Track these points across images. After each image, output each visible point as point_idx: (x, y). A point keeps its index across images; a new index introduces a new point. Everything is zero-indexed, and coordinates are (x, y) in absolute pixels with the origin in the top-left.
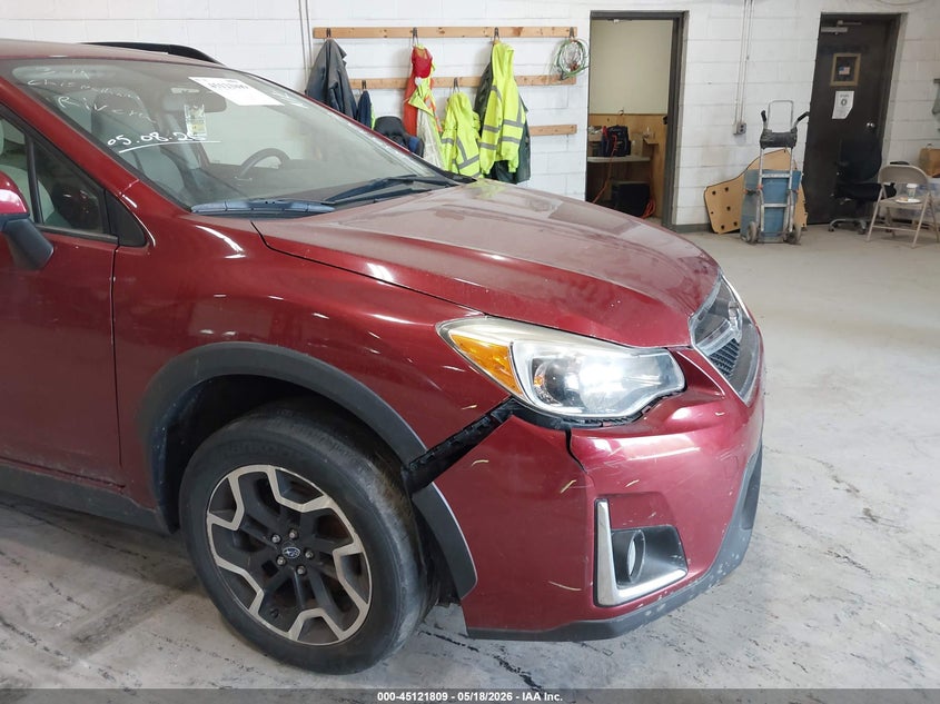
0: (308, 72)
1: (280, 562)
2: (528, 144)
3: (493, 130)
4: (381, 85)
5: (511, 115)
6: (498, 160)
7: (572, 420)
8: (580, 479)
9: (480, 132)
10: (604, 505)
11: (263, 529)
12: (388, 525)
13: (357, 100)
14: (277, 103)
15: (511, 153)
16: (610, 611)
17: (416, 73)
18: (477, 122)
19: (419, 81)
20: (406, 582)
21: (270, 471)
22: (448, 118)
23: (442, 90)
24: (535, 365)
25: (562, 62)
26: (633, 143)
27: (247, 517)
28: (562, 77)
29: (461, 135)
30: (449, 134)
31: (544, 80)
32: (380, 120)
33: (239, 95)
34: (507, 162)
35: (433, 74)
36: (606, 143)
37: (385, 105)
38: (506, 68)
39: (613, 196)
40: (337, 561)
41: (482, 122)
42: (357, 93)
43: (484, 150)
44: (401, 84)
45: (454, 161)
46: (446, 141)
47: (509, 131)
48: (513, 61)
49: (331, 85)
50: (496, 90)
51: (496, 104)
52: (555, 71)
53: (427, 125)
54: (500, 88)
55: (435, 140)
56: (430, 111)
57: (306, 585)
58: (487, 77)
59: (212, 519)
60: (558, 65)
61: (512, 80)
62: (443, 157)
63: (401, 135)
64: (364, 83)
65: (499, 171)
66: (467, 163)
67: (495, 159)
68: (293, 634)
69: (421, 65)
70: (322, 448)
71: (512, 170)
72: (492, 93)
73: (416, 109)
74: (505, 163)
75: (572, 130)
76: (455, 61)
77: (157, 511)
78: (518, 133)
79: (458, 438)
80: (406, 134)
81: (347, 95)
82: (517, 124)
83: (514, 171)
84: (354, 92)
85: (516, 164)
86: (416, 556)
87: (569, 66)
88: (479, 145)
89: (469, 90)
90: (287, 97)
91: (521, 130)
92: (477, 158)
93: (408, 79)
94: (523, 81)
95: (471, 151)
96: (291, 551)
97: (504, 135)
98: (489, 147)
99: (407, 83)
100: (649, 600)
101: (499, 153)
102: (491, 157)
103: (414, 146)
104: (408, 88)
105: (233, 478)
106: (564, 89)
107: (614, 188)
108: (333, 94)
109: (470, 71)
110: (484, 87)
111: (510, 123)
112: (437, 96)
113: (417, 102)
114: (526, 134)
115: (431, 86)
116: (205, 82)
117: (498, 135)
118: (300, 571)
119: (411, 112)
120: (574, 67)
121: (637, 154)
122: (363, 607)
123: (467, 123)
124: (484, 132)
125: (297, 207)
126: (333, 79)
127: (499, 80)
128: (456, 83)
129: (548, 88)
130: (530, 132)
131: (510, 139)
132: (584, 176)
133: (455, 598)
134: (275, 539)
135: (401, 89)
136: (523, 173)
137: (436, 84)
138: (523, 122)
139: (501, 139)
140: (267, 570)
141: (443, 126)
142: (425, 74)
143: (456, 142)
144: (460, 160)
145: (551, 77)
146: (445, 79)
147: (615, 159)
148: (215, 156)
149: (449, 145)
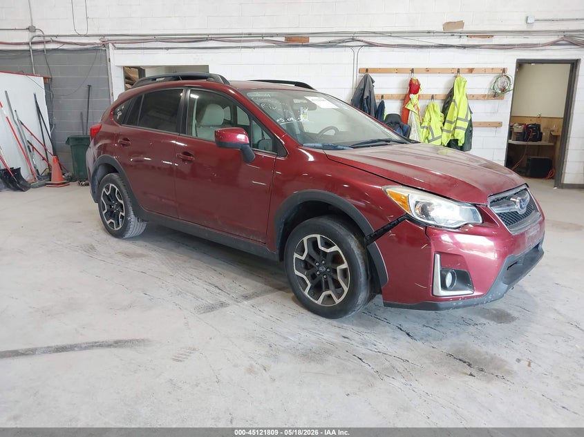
0: (354, 90)
1: (318, 273)
2: (471, 131)
3: (451, 122)
4: (391, 97)
5: (462, 115)
6: (452, 139)
7: (430, 225)
8: (429, 244)
9: (444, 124)
10: (438, 256)
11: (313, 260)
12: (357, 257)
13: (378, 105)
14: (337, 107)
15: (460, 136)
16: (438, 298)
17: (410, 92)
18: (443, 118)
19: (412, 96)
20: (362, 278)
21: (318, 237)
22: (426, 115)
23: (425, 101)
24: (417, 202)
25: (496, 87)
26: (544, 134)
27: (308, 255)
28: (495, 96)
29: (432, 125)
30: (425, 124)
31: (484, 97)
32: (389, 116)
33: (322, 104)
34: (457, 140)
35: (420, 92)
36: (524, 133)
37: (392, 108)
38: (461, 90)
39: (528, 164)
40: (338, 271)
41: (445, 118)
42: (378, 101)
43: (445, 134)
44: (402, 97)
45: (427, 138)
46: (424, 127)
47: (459, 124)
48: (466, 86)
49: (365, 97)
50: (455, 102)
51: (454, 108)
52: (491, 93)
53: (414, 119)
54: (457, 101)
55: (417, 126)
56: (417, 112)
57: (326, 282)
58: (451, 95)
59: (296, 255)
60: (494, 89)
61: (465, 97)
62: (421, 136)
63: (399, 123)
64: (382, 97)
65: (453, 144)
66: (434, 139)
67: (451, 138)
68: (319, 302)
69: (414, 88)
70: (337, 228)
71: (460, 144)
72: (452, 103)
73: (409, 110)
74: (456, 141)
75: (499, 125)
76: (433, 86)
77: (277, 252)
78: (465, 125)
79: (385, 228)
80: (401, 123)
81: (372, 102)
82: (465, 120)
83: (461, 145)
84: (377, 101)
85: (463, 142)
86: (366, 270)
87: (501, 89)
88: (442, 130)
89: (440, 101)
90: (342, 105)
91: (467, 123)
92: (440, 137)
93: (406, 95)
94: (471, 97)
95: (437, 132)
96: (322, 269)
97: (457, 125)
98: (448, 131)
99: (405, 97)
100: (456, 299)
101: (453, 135)
102: (448, 137)
103: (405, 129)
104: (406, 99)
105: (305, 239)
106: (496, 102)
107: (528, 160)
108: (365, 102)
109: (441, 91)
110: (448, 100)
111: (461, 119)
112: (421, 104)
113: (410, 107)
114: (471, 125)
115: (418, 99)
116: (310, 98)
117: (453, 126)
118: (325, 277)
119: (406, 112)
120: (504, 90)
121: (545, 141)
122: (346, 289)
123: (436, 119)
124: (446, 124)
125: (339, 147)
126: (367, 94)
127: (457, 96)
128: (433, 97)
129: (487, 102)
130: (473, 125)
131: (460, 128)
132: (505, 151)
133: (380, 292)
134: (317, 264)
135: (402, 100)
136: (467, 147)
137: (421, 98)
138: (469, 119)
139: (455, 128)
140: (313, 277)
141: (423, 120)
142: (416, 92)
143: (429, 128)
144: (430, 138)
145: (488, 96)
146: (426, 95)
147: (530, 143)
148: (306, 129)
149: (425, 129)
